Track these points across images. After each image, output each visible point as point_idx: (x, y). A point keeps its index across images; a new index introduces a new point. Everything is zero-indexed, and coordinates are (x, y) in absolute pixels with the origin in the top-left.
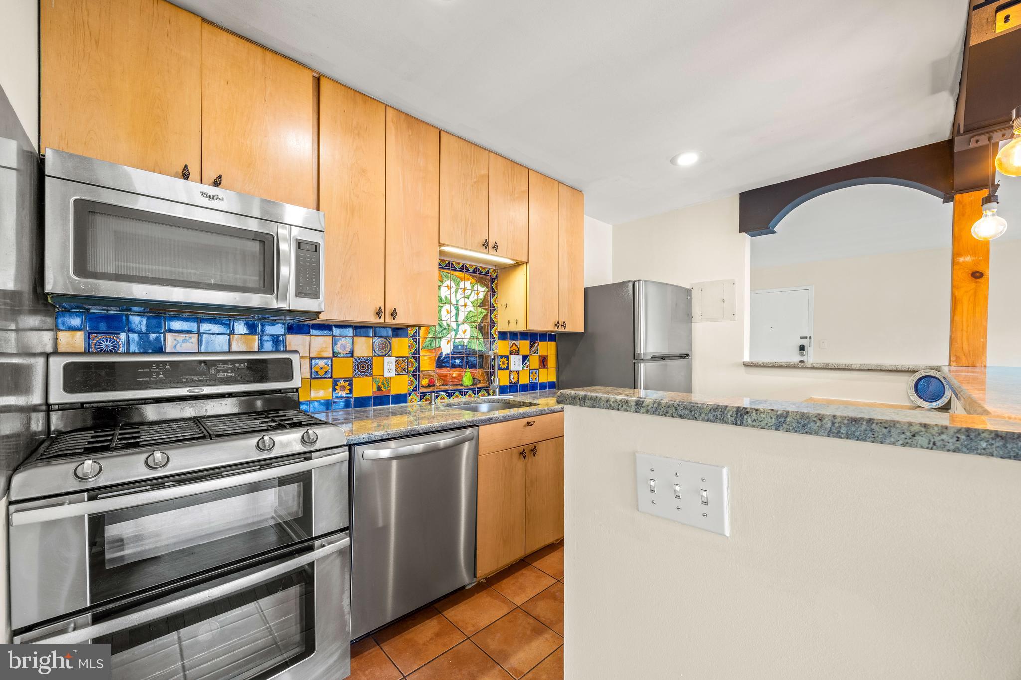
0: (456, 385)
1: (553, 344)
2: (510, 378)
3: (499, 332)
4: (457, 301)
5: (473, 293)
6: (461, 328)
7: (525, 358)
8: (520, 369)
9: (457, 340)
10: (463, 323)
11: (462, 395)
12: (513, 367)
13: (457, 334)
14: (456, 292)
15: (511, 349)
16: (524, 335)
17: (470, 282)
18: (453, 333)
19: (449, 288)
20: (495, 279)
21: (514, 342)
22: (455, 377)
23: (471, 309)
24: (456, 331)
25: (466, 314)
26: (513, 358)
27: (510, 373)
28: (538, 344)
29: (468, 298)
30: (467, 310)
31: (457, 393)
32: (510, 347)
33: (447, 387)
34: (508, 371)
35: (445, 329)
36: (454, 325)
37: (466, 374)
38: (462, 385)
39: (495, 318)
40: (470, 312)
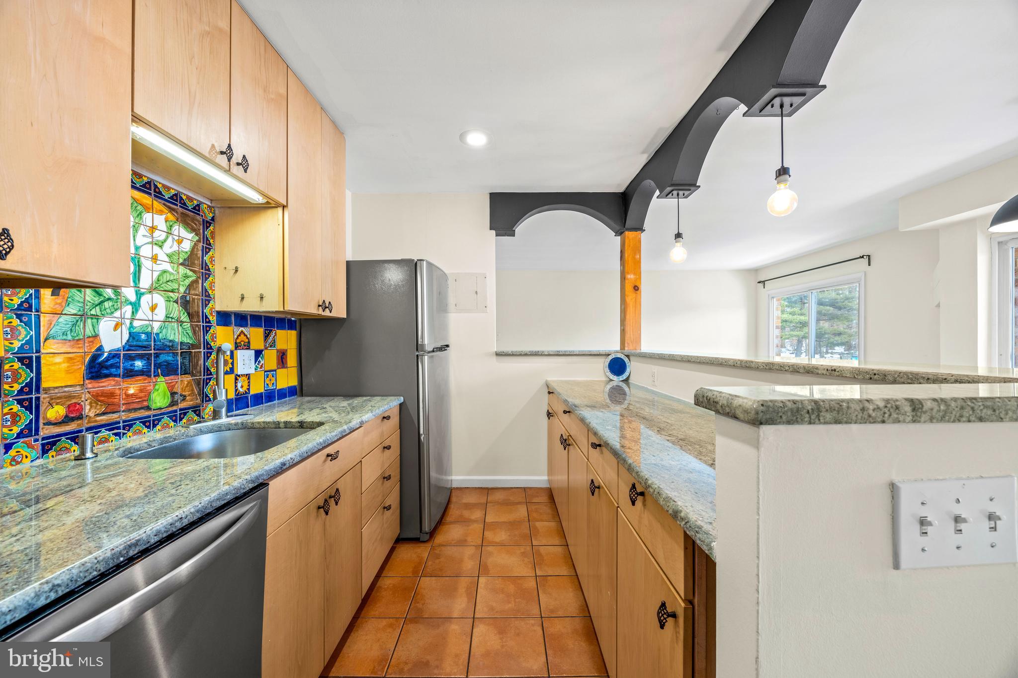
0: (135, 410)
1: (293, 334)
2: (236, 386)
3: (218, 313)
4: (137, 248)
5: (170, 239)
6: (146, 300)
7: (258, 353)
8: (252, 371)
9: (136, 324)
10: (151, 290)
11: (148, 427)
12: (240, 370)
13: (137, 311)
14: (136, 229)
15: (238, 341)
16: (256, 319)
17: (164, 216)
18: (128, 310)
20: (210, 224)
21: (241, 329)
22: (132, 395)
23: (167, 267)
24: (136, 306)
25: (156, 275)
26: (240, 354)
27: (236, 379)
28: (275, 333)
29: (161, 247)
30: (158, 268)
31: (138, 426)
32: (236, 337)
33: (115, 416)
34: (233, 376)
35: (109, 299)
36: (129, 294)
37: (157, 387)
38: (148, 408)
39: (211, 288)
40: (165, 272)
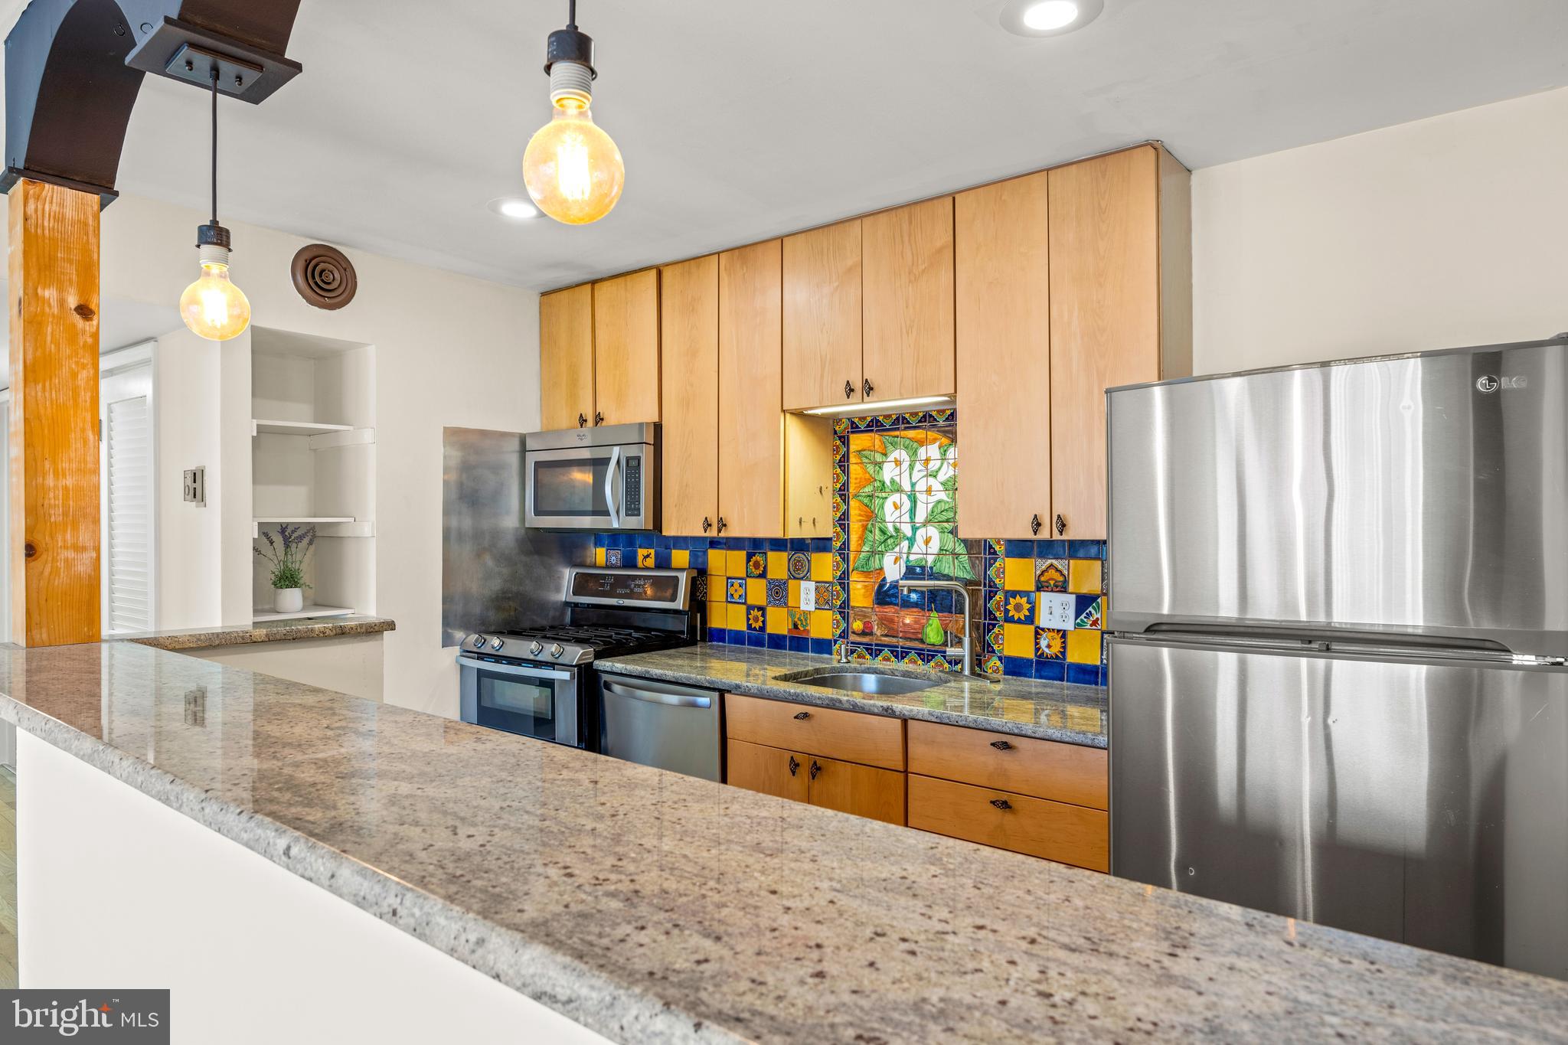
0: (911, 639)
2: (1037, 644)
3: (1010, 541)
4: (913, 485)
5: (945, 465)
6: (921, 533)
7: (1084, 602)
8: (1070, 626)
9: (912, 557)
10: (925, 524)
11: (923, 660)
12: (1046, 621)
13: (913, 545)
14: (911, 467)
15: (1043, 579)
17: (938, 444)
18: (905, 544)
19: (898, 463)
21: (1051, 561)
22: (909, 624)
23: (943, 496)
24: (912, 541)
25: (930, 506)
26: (1047, 599)
27: (1038, 633)
29: (935, 477)
30: (932, 499)
31: (913, 655)
32: (1039, 573)
33: (895, 640)
34: (1032, 628)
35: (891, 537)
36: (907, 529)
37: (930, 622)
38: (922, 641)
40: (939, 502)
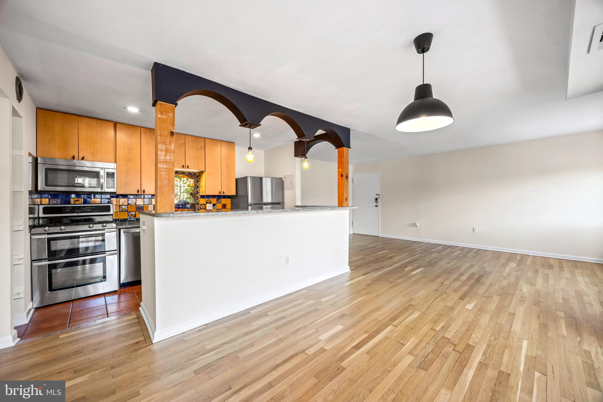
1: (229, 200)
3: (201, 196)
4: (180, 185)
5: (188, 182)
6: (182, 194)
7: (214, 205)
8: (211, 209)
9: (180, 199)
10: (184, 192)
12: (208, 208)
14: (180, 182)
15: (207, 202)
16: (214, 196)
17: (186, 178)
19: (177, 181)
20: (198, 176)
21: (208, 199)
23: (187, 187)
24: (180, 196)
25: (184, 189)
26: (208, 205)
28: (221, 200)
29: (186, 184)
30: (185, 188)
34: (205, 210)
35: (176, 195)
36: (179, 194)
39: (199, 190)
40: (187, 188)
